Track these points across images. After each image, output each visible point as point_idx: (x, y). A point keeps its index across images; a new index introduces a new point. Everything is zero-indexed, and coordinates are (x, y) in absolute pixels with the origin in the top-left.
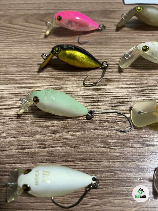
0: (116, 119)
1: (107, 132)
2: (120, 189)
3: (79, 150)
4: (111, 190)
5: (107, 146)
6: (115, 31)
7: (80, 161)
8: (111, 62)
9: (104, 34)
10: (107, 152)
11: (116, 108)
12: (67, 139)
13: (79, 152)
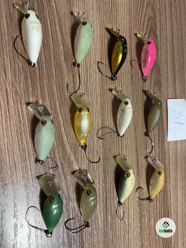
0: (75, 84)
1: (66, 76)
2: (30, 81)
3: (52, 56)
4: (29, 75)
5: (57, 75)
6: (143, 89)
7: (45, 56)
8: (117, 84)
9: (140, 81)
10: (52, 75)
11: (83, 84)
12: (59, 48)
13: (50, 56)
